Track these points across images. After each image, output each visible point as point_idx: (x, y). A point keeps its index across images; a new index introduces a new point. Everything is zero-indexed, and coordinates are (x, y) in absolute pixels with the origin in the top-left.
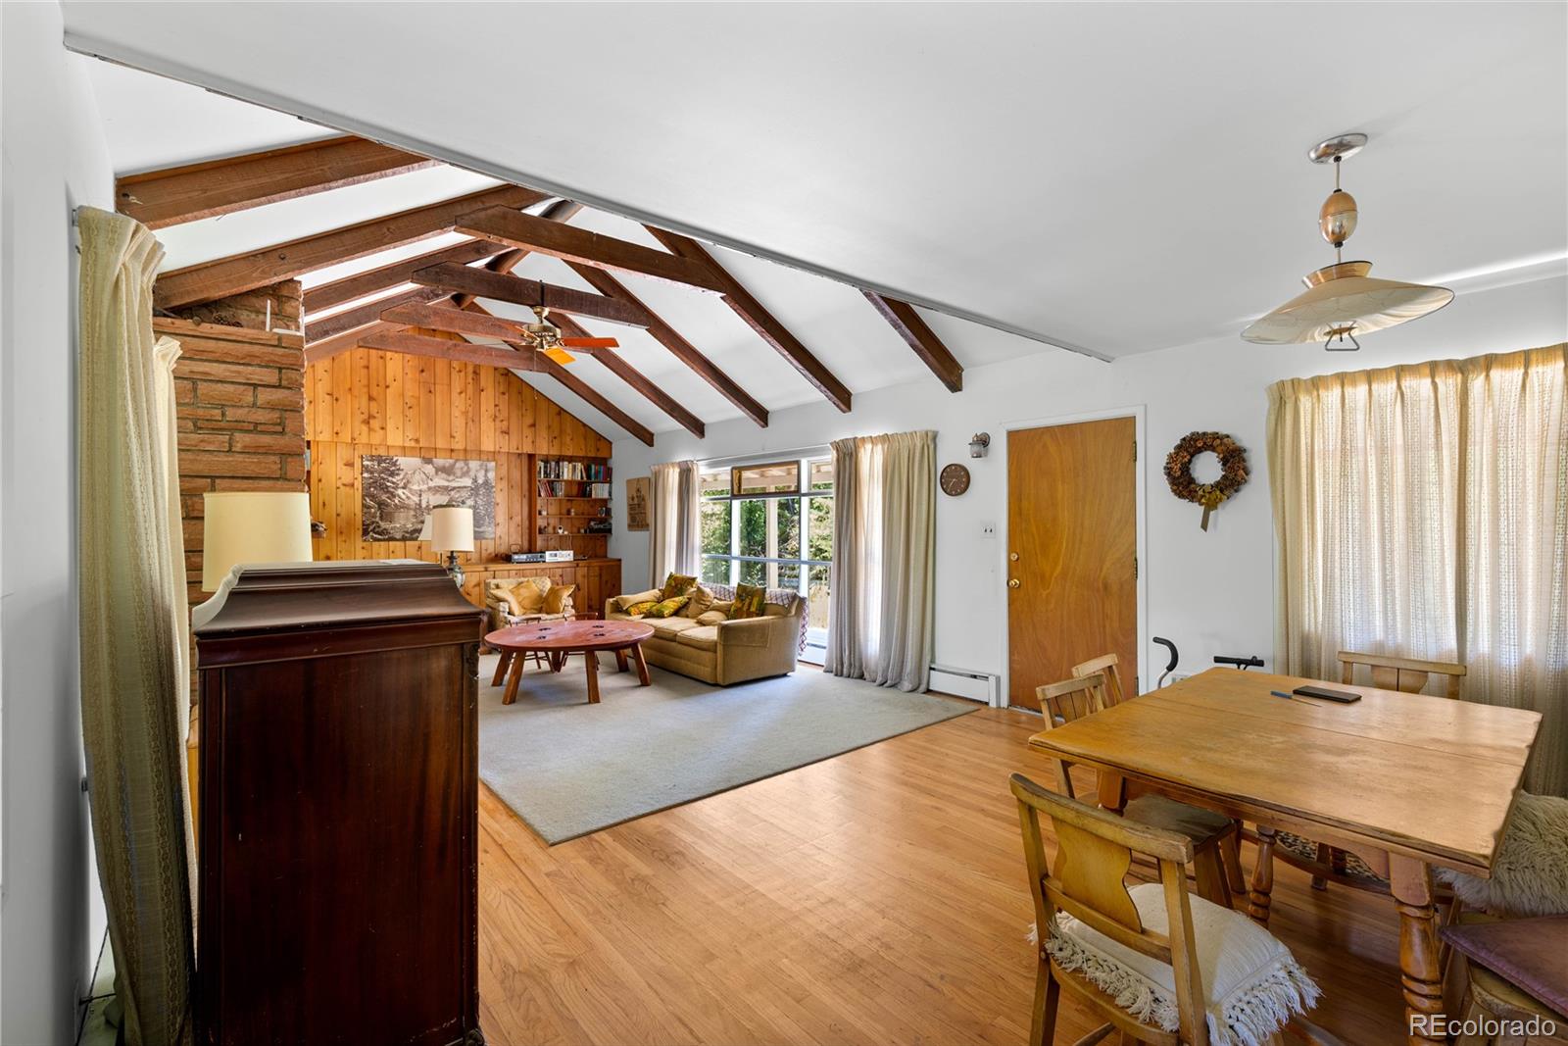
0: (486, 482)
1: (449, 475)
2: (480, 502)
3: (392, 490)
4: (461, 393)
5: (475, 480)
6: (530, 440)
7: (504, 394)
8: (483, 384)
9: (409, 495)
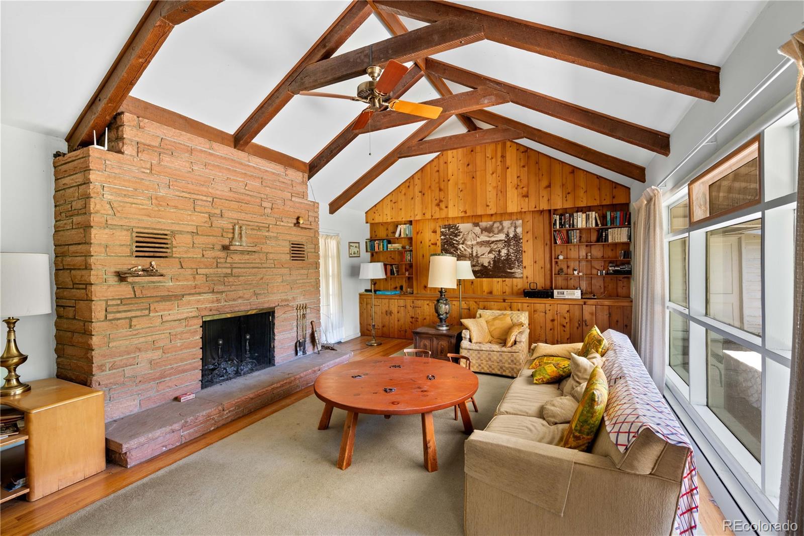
0: (516, 236)
1: (490, 233)
2: (511, 251)
3: (456, 246)
4: (493, 173)
5: (507, 235)
6: (546, 199)
7: (524, 166)
8: (508, 163)
9: (466, 248)
